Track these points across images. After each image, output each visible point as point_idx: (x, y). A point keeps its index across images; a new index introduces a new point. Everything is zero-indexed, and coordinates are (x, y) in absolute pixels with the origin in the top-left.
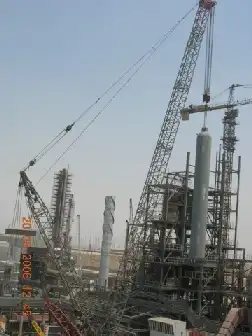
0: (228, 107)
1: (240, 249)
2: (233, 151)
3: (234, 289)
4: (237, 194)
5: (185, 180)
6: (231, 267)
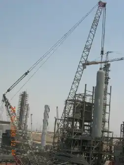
0: (105, 62)
1: (111, 132)
2: (108, 84)
3: (108, 152)
4: (110, 105)
5: (84, 97)
6: (106, 141)
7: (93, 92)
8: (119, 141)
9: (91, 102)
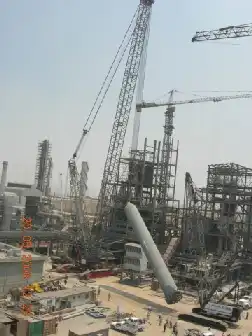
0: (168, 104)
1: (176, 201)
2: (171, 135)
4: (176, 165)
6: (171, 212)
7: (155, 148)
9: (151, 161)
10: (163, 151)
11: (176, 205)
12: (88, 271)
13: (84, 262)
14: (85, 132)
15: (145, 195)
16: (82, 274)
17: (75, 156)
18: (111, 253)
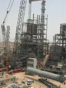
2: (44, 12)
4: (47, 25)
6: (45, 45)
7: (38, 18)
8: (52, 44)
10: (41, 19)
11: (47, 41)
12: (12, 70)
13: (10, 67)
14: (8, 12)
15: (34, 38)
16: (10, 72)
17: (4, 22)
18: (21, 63)
